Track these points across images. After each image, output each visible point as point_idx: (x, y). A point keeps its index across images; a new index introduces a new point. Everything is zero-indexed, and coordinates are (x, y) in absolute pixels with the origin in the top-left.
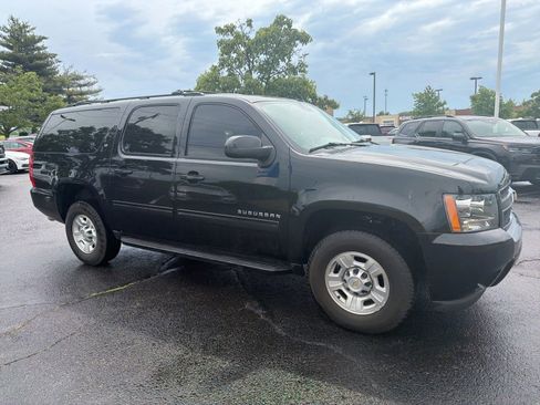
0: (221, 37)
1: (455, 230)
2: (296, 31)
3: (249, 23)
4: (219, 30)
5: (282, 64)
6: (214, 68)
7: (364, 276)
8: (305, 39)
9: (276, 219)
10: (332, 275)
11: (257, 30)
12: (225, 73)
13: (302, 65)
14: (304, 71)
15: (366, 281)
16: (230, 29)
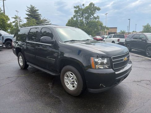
0: (75, 9)
1: (93, 68)
2: (96, 7)
3: (83, 5)
4: (75, 7)
5: (92, 17)
6: (72, 18)
7: (72, 79)
8: (99, 9)
9: (54, 60)
10: (66, 78)
11: (85, 7)
12: (75, 19)
13: (98, 17)
14: (99, 18)
15: (73, 80)
16: (78, 7)
